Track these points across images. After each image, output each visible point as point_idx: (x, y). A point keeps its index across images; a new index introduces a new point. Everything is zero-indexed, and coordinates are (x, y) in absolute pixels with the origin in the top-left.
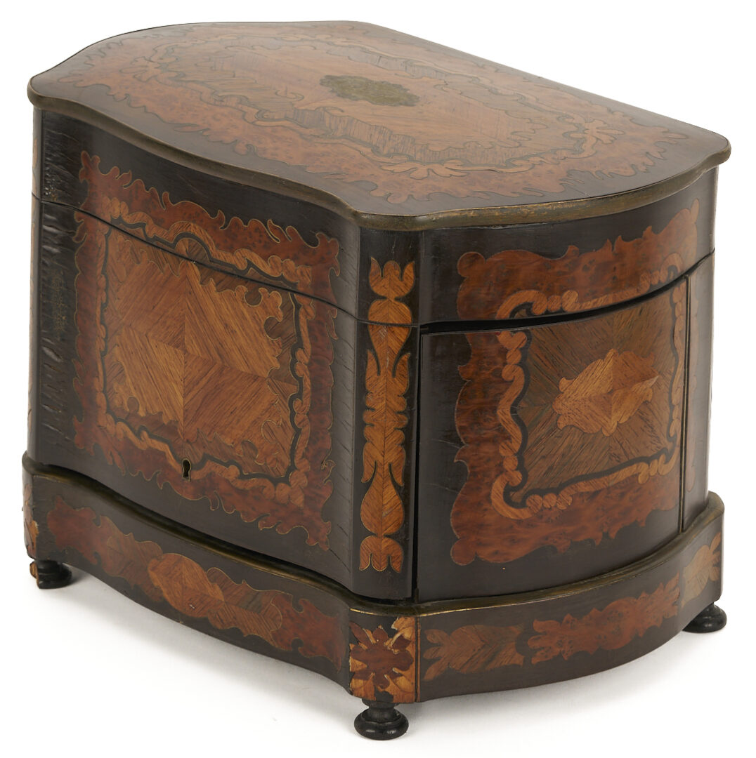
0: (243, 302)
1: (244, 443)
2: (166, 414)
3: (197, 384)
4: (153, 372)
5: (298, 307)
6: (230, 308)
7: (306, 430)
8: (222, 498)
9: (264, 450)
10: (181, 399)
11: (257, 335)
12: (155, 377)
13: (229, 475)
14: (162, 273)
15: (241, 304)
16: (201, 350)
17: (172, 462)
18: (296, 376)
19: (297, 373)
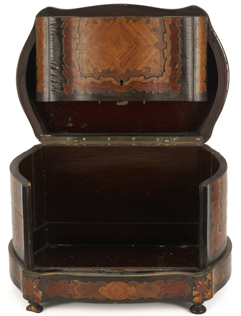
0: (144, 24)
1: (146, 68)
2: (112, 68)
3: (126, 54)
4: (105, 56)
5: (164, 21)
6: (139, 27)
7: (169, 58)
8: (138, 88)
9: (154, 68)
10: (119, 61)
11: (150, 33)
12: (106, 57)
13: (140, 80)
14: (108, 24)
15: (143, 25)
16: (127, 43)
17: (115, 82)
18: (165, 42)
19: (165, 41)
